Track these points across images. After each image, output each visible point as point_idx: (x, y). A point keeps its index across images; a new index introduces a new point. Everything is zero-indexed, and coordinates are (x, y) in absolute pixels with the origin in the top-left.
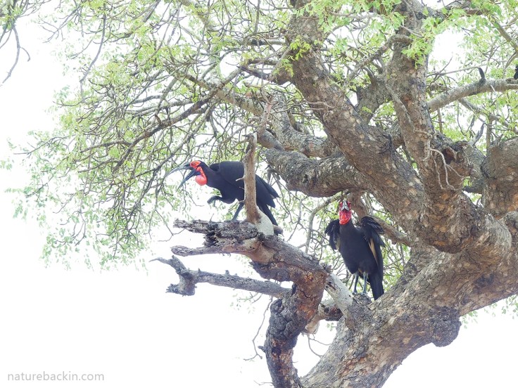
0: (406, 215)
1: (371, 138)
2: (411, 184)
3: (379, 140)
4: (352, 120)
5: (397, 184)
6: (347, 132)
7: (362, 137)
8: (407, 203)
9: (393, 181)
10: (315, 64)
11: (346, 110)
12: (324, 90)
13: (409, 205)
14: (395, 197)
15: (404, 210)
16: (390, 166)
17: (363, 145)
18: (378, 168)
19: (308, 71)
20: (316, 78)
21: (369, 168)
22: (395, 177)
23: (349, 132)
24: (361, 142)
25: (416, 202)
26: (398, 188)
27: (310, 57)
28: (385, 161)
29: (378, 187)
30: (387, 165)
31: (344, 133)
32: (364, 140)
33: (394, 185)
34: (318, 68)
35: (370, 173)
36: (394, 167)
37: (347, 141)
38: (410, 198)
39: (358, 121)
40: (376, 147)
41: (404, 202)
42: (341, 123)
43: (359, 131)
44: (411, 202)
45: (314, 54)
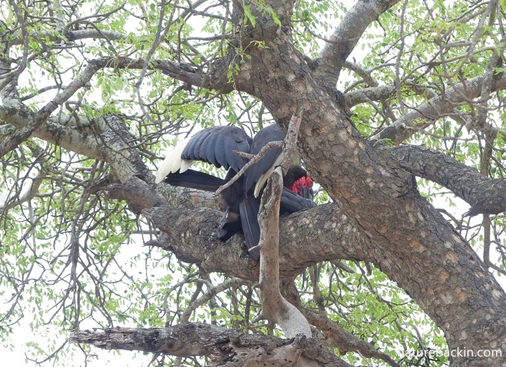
0: (443, 297)
1: (383, 172)
2: (448, 245)
3: (396, 175)
4: (352, 143)
5: (427, 247)
6: (346, 165)
7: (369, 171)
8: (444, 277)
9: (421, 242)
10: (287, 54)
11: (341, 129)
12: (305, 96)
13: (447, 280)
14: (424, 267)
15: (439, 289)
16: (415, 217)
17: (371, 185)
18: (396, 222)
19: (277, 66)
20: (291, 77)
21: (381, 223)
22: (423, 234)
23: (350, 165)
24: (368, 180)
25: (458, 274)
26: (429, 253)
27: (279, 42)
28: (407, 208)
29: (394, 253)
30: (410, 215)
31: (340, 167)
32: (373, 177)
33: (422, 249)
34: (293, 61)
35: (383, 231)
36: (421, 218)
37: (346, 180)
38: (448, 268)
39: (361, 145)
40: (393, 186)
41: (438, 276)
42: (335, 150)
43: (365, 161)
44: (451, 274)
45: (285, 38)
